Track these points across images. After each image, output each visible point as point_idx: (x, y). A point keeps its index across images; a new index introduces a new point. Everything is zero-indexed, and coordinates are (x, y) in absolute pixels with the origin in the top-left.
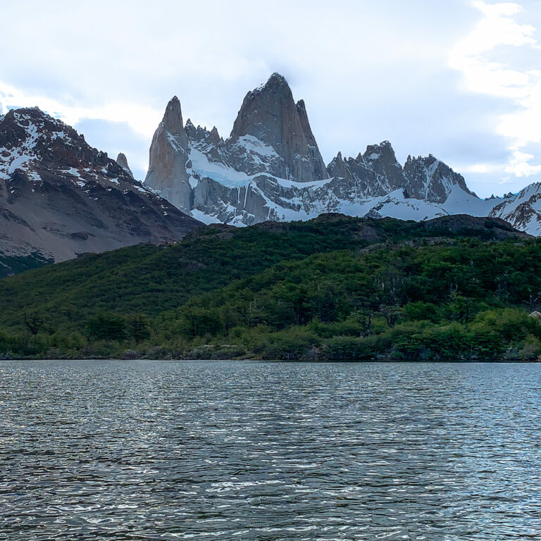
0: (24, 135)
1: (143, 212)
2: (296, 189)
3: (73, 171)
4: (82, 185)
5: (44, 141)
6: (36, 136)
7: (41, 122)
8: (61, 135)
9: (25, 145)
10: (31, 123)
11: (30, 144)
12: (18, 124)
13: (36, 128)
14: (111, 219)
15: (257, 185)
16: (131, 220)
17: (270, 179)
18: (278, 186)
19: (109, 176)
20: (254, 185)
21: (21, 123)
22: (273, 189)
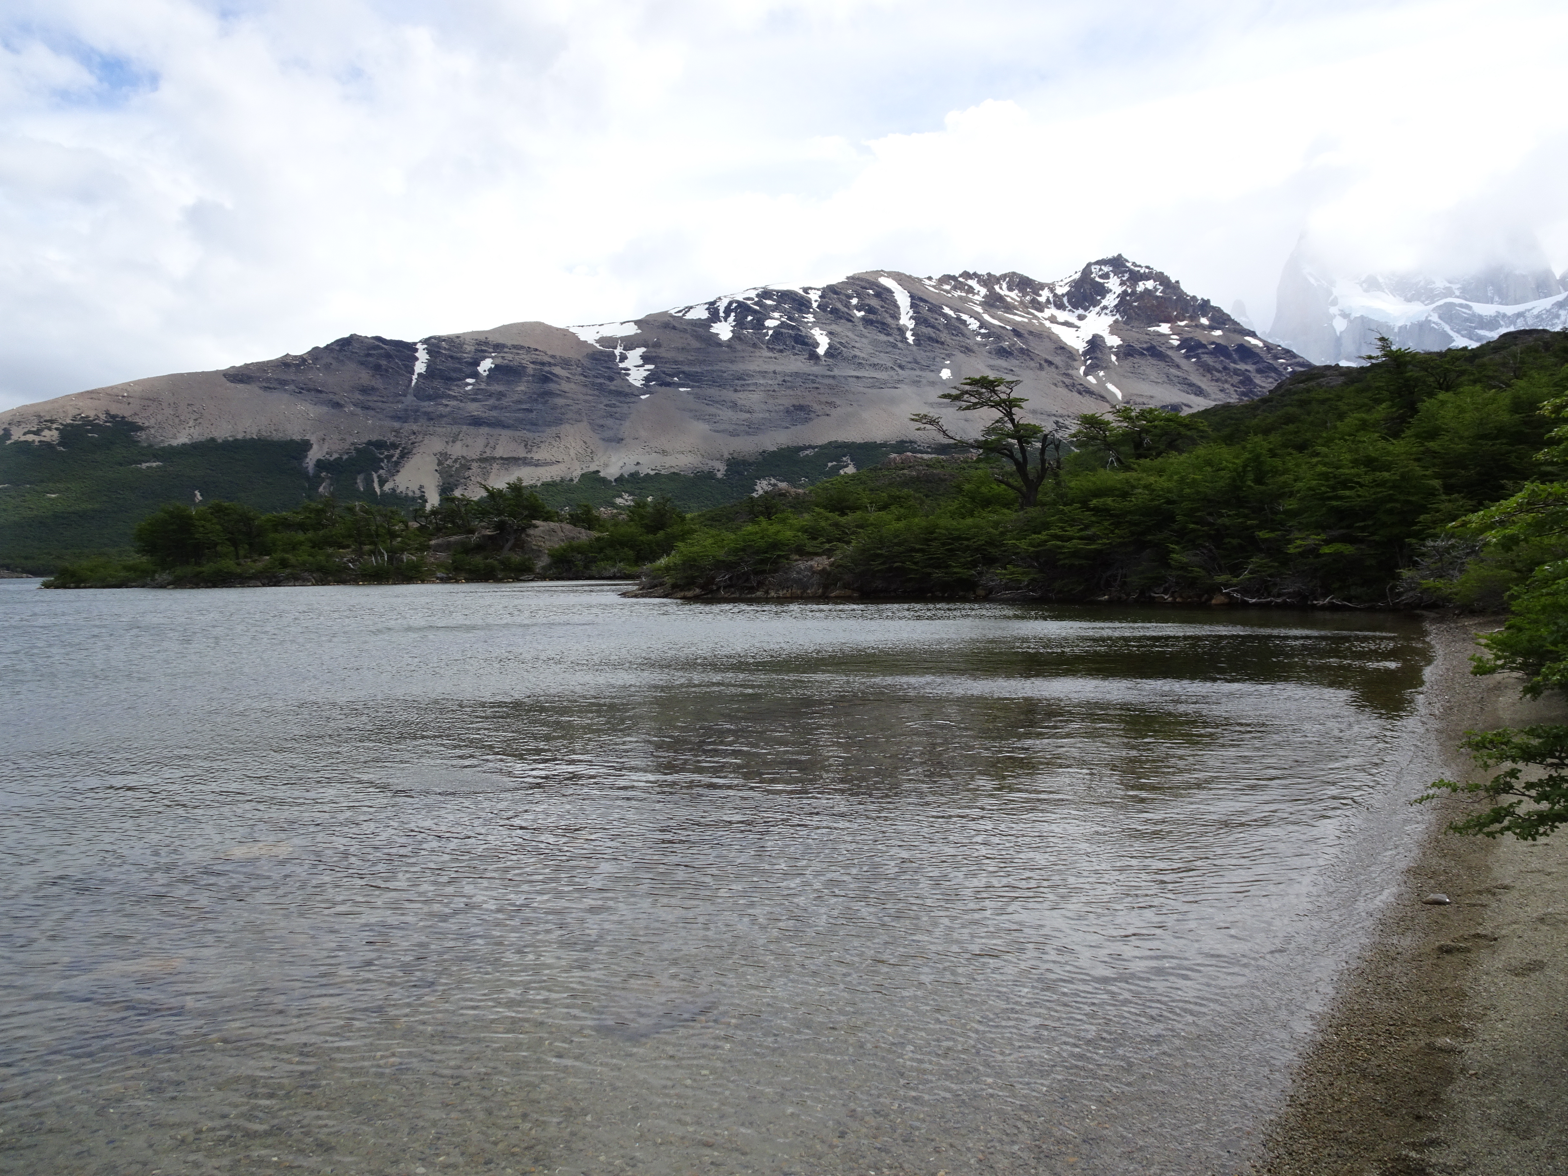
0: (1103, 291)
1: (1259, 371)
2: (1504, 316)
3: (1164, 328)
4: (1176, 343)
5: (1128, 294)
6: (1119, 290)
7: (1126, 272)
8: (1150, 284)
9: (1104, 302)
10: (1112, 275)
11: (1110, 300)
12: (1097, 279)
13: (1118, 281)
14: (1214, 383)
15: (1440, 317)
16: (1241, 382)
17: (1461, 305)
18: (1474, 315)
19: (1212, 328)
20: (1435, 318)
21: (1100, 277)
22: (1467, 320)
